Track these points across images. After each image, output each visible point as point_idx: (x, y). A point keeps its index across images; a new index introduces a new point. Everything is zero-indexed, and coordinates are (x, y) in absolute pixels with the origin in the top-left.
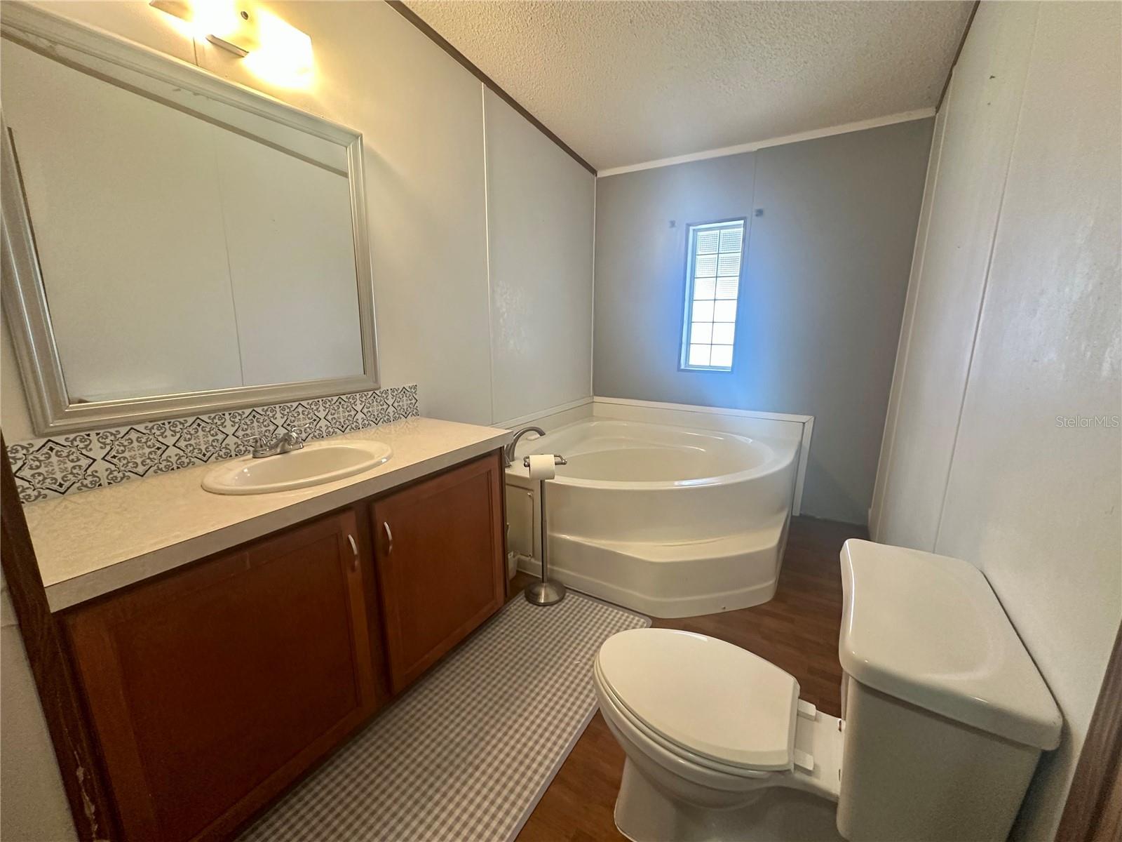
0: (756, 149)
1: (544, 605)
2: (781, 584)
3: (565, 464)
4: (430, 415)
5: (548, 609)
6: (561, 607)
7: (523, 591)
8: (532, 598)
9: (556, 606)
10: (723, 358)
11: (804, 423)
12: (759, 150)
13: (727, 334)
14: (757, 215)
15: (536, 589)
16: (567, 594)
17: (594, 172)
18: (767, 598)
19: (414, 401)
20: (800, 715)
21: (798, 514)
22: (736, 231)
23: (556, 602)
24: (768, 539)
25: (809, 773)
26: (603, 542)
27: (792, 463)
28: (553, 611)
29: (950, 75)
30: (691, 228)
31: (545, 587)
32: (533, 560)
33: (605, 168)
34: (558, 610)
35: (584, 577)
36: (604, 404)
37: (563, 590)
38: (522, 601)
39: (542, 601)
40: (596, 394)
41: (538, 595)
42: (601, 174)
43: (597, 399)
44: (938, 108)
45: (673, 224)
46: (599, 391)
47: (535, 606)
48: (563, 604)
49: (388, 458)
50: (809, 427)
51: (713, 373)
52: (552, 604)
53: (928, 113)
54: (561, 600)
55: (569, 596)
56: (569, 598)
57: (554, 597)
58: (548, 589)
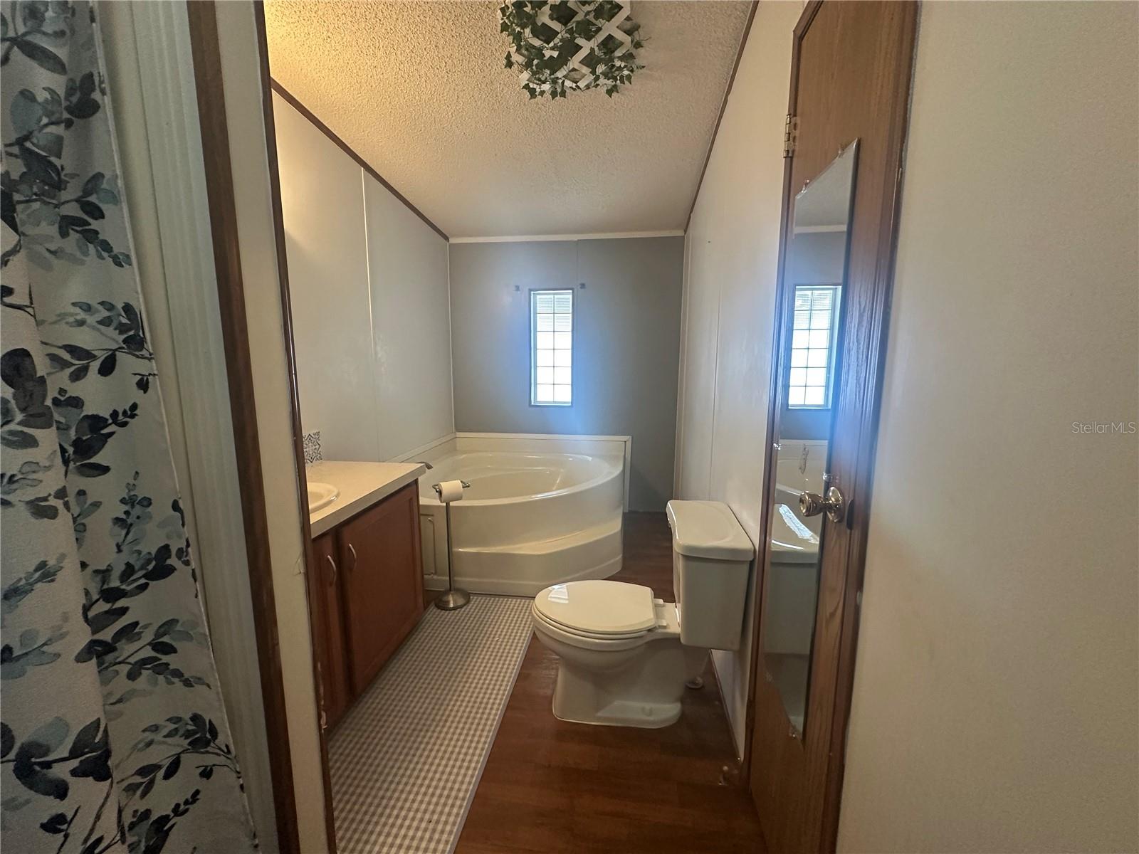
0: (576, 240)
1: (454, 609)
2: (624, 559)
3: (468, 486)
4: (329, 459)
5: (460, 611)
6: (469, 607)
7: (433, 603)
8: (443, 606)
9: (465, 607)
10: (564, 395)
11: (625, 442)
12: (579, 240)
13: (565, 375)
14: (581, 288)
15: (445, 599)
16: (471, 597)
17: (447, 238)
18: (619, 569)
19: (317, 447)
20: (656, 606)
21: (627, 511)
22: (567, 296)
23: (465, 605)
24: (613, 526)
25: (665, 627)
26: (501, 548)
27: (619, 474)
28: (464, 611)
29: (690, 217)
30: (532, 292)
31: (452, 594)
32: (435, 577)
33: (454, 236)
34: (468, 610)
35: (485, 580)
36: (467, 438)
37: (467, 596)
38: (435, 610)
39: (452, 606)
40: (458, 430)
41: (448, 602)
42: (452, 241)
43: (460, 434)
44: (685, 232)
45: (518, 288)
46: (459, 428)
47: (448, 612)
48: (471, 605)
49: (337, 496)
50: (629, 445)
51: (557, 408)
52: (461, 607)
53: (679, 233)
54: (468, 602)
55: (474, 599)
56: (474, 600)
57: (461, 601)
58: (455, 596)
